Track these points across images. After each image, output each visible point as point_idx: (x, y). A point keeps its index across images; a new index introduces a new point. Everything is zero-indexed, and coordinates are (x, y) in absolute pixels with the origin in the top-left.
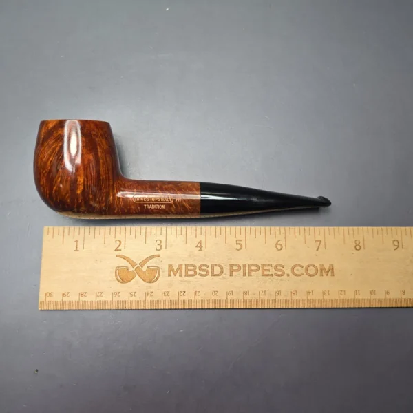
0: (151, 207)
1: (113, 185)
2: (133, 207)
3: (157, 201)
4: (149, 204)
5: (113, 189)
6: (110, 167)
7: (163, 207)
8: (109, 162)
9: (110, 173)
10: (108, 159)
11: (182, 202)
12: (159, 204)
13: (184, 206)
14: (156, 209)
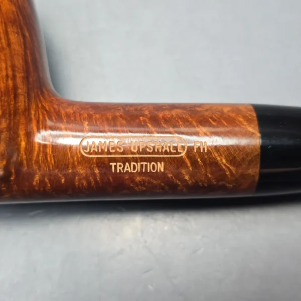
0: (128, 168)
1: (27, 110)
2: (81, 170)
3: (144, 151)
4: (125, 161)
5: (29, 120)
6: (19, 62)
7: (160, 167)
8: (17, 47)
9: (19, 75)
10: (13, 38)
11: (209, 152)
12: (150, 160)
13: (215, 164)
14: (140, 173)
